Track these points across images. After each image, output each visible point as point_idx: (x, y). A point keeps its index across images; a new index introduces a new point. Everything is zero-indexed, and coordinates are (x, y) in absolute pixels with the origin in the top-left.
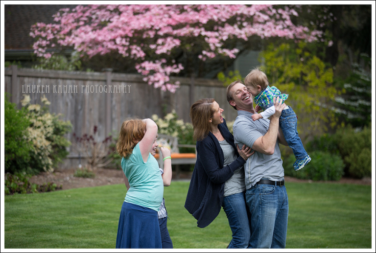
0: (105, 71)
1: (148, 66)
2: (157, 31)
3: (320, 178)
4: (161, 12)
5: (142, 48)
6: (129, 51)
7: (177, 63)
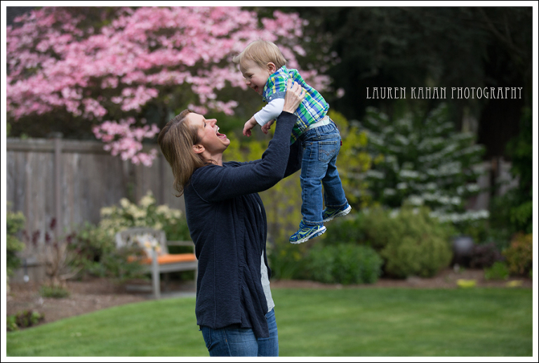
0: (53, 138)
1: (111, 128)
2: (120, 78)
3: (353, 281)
4: (124, 51)
5: (101, 103)
6: (82, 107)
7: (150, 123)
